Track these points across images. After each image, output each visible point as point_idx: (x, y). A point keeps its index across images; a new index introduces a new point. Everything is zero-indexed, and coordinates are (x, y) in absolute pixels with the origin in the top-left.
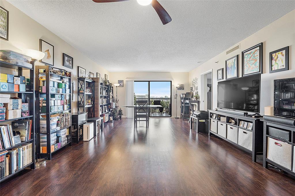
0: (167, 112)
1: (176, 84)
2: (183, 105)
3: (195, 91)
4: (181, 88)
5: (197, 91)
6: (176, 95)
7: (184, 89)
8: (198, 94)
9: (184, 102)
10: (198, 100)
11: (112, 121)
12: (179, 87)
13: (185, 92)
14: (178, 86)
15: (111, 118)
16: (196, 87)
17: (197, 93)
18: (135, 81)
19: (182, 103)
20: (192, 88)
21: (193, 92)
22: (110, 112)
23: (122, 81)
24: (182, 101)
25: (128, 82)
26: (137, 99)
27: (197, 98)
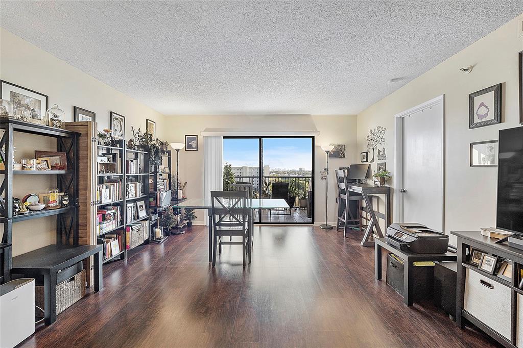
0: (302, 208)
1: (325, 144)
2: (345, 197)
3: (377, 161)
4: (338, 153)
5: (383, 161)
6: (326, 170)
7: (344, 156)
8: (385, 171)
9: (347, 189)
10: (386, 185)
11: (160, 239)
12: (334, 152)
13: (347, 163)
14: (331, 148)
15: (159, 232)
16: (379, 151)
17: (383, 167)
18: (224, 137)
19: (342, 192)
20: (367, 153)
21: (368, 163)
22: (154, 217)
23: (194, 138)
24: (343, 186)
25: (209, 139)
26: (236, 177)
27: (383, 180)
